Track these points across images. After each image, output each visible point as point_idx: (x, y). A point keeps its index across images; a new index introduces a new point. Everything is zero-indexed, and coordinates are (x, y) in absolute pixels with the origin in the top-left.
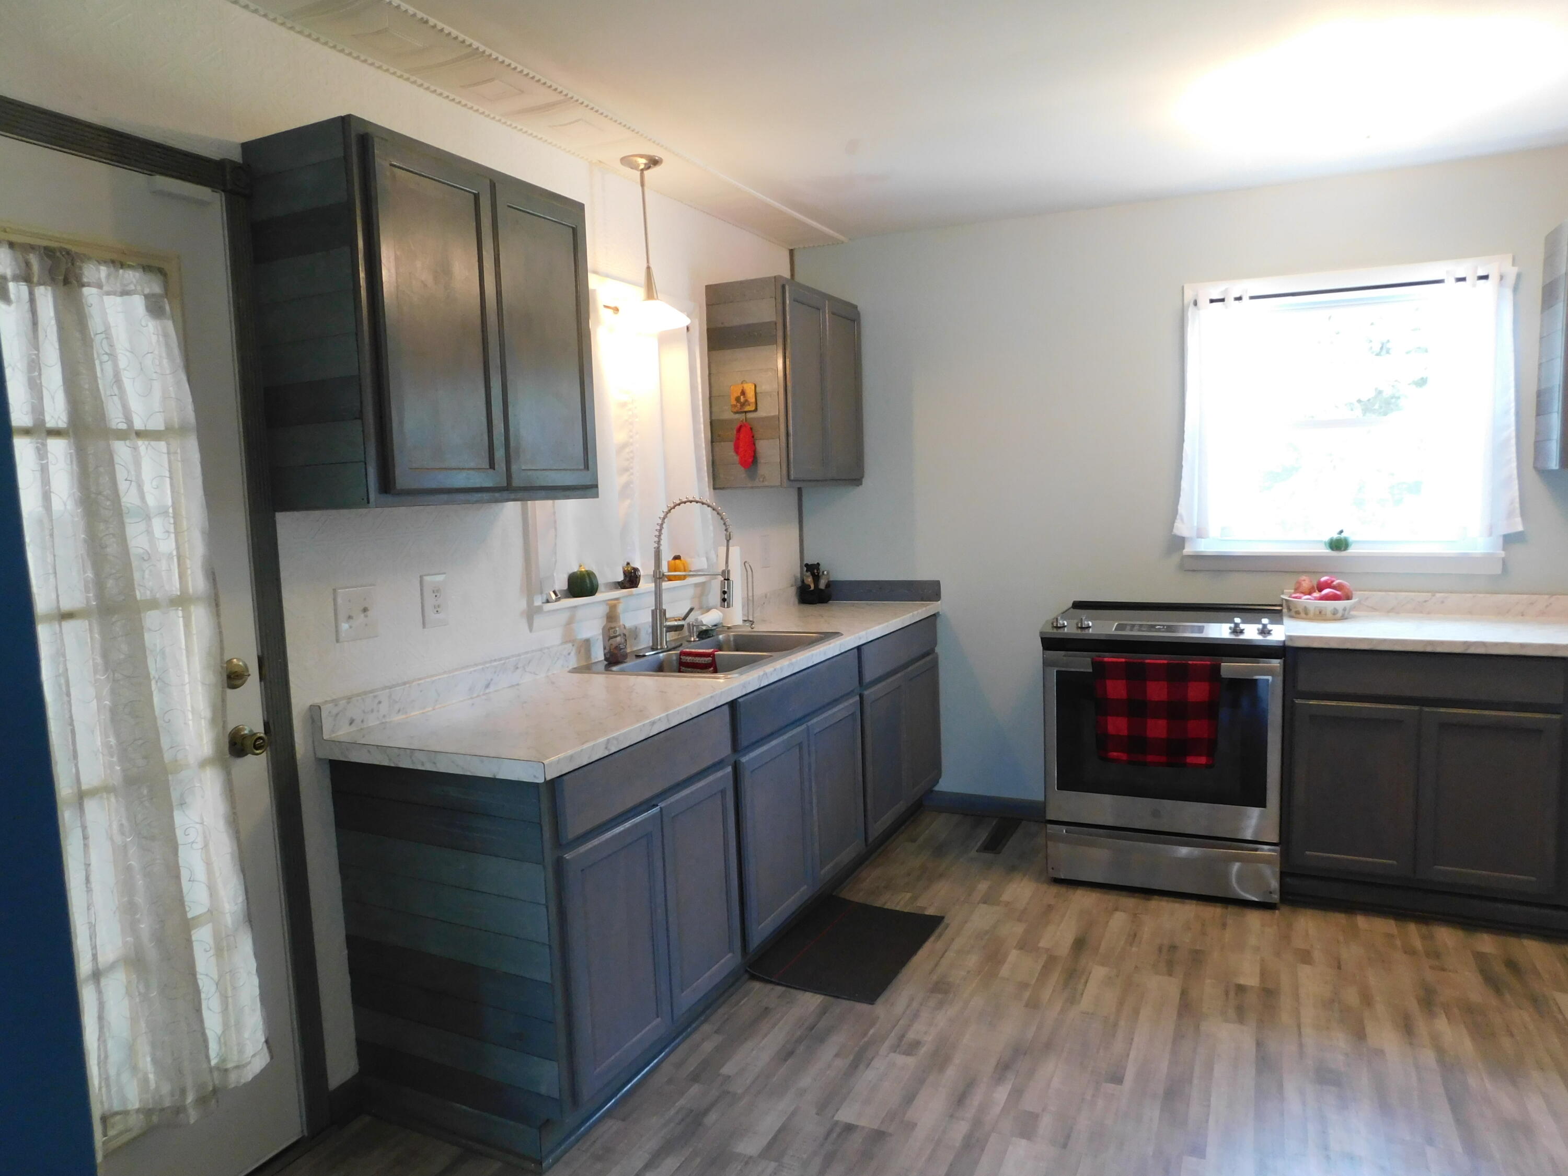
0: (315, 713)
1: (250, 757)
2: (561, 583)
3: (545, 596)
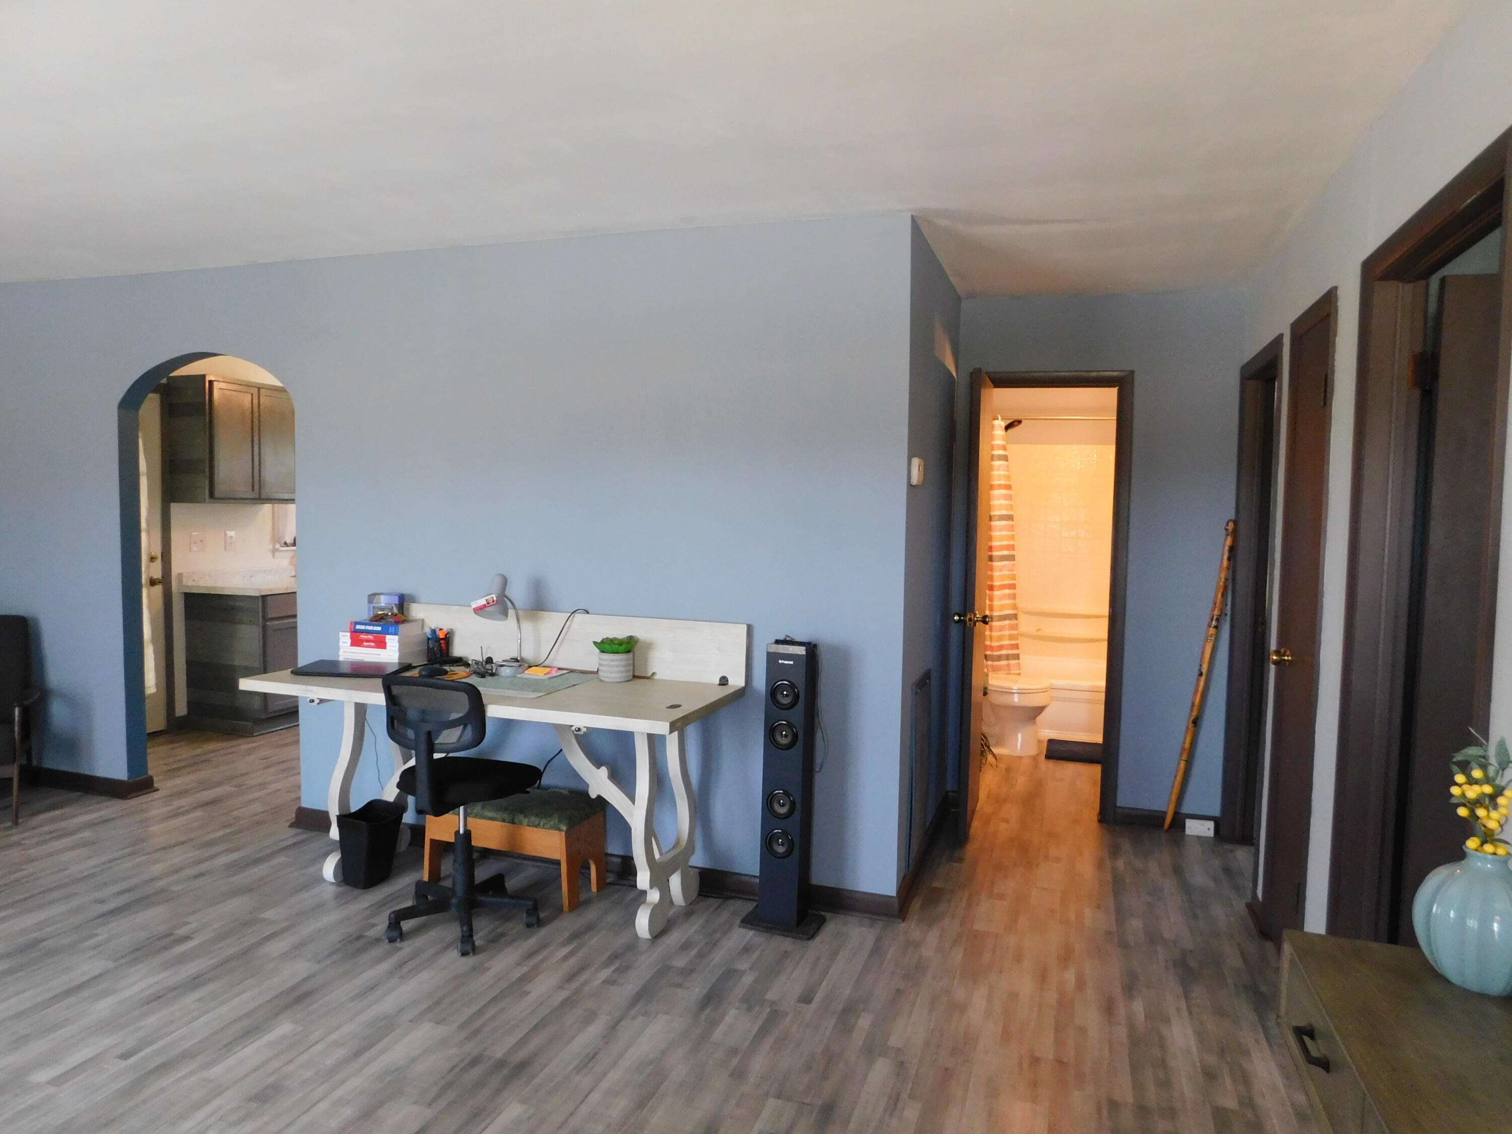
0: (180, 575)
1: (157, 586)
2: (289, 540)
3: (283, 544)
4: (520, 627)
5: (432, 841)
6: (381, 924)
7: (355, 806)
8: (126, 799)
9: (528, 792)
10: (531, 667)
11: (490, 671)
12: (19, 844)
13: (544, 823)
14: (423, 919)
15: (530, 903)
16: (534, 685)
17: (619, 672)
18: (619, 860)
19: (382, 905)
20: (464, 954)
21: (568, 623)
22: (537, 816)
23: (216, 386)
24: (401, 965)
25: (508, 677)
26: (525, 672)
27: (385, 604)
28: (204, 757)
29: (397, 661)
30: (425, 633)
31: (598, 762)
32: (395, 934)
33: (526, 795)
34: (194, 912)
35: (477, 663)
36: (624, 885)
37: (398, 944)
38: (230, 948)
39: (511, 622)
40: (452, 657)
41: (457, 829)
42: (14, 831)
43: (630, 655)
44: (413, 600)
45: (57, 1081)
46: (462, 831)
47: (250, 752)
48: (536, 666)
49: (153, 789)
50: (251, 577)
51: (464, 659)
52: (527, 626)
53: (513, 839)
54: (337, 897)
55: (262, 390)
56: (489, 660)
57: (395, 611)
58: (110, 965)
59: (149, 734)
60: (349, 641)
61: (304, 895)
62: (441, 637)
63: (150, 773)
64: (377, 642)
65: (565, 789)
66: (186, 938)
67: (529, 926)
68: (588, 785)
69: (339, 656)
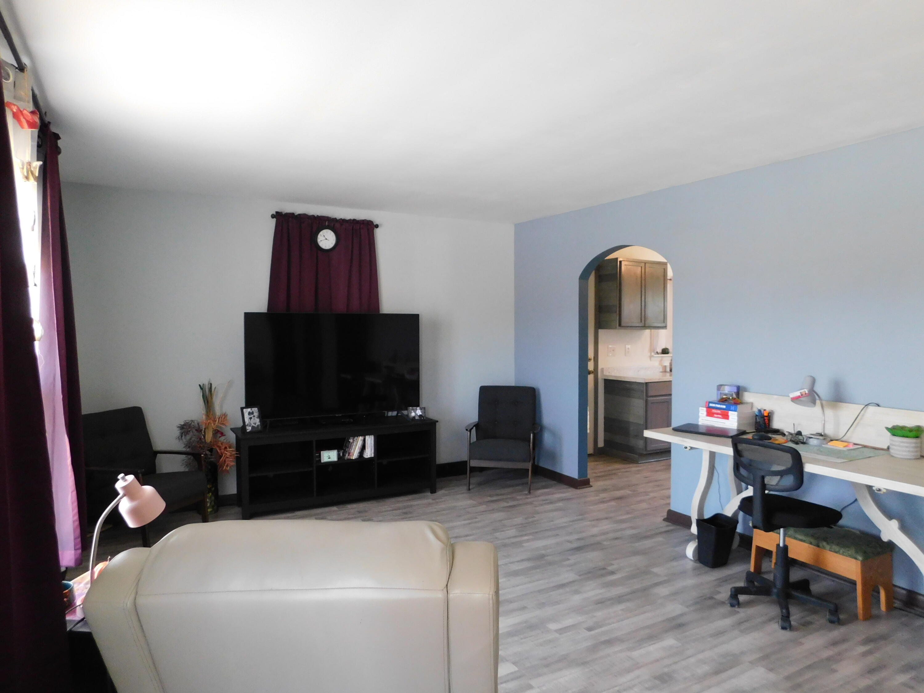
0: (602, 369)
1: (593, 375)
2: (660, 350)
3: (655, 353)
4: (823, 411)
5: (758, 548)
6: (725, 593)
7: (707, 515)
8: (577, 489)
9: (832, 528)
10: (832, 440)
11: (802, 441)
12: (531, 503)
13: (843, 551)
14: (752, 597)
15: (832, 606)
16: (837, 454)
17: (909, 451)
18: (904, 592)
19: (725, 580)
20: (783, 628)
21: (862, 412)
22: (838, 544)
23: (623, 263)
24: (740, 623)
25: (816, 446)
26: (829, 444)
27: (728, 391)
28: (614, 472)
29: (736, 428)
30: (754, 412)
31: (890, 516)
32: (735, 602)
33: (829, 529)
34: (616, 559)
35: (790, 434)
36: (910, 612)
37: (736, 609)
38: (636, 585)
39: (817, 409)
40: (772, 428)
41: (778, 543)
42: (529, 496)
43: (918, 440)
44: (745, 390)
45: (561, 631)
46: (781, 545)
47: (639, 472)
48: (836, 440)
49: (589, 486)
50: (638, 371)
51: (781, 431)
52: (829, 412)
53: (817, 558)
54: (695, 569)
55: (647, 265)
56: (799, 433)
57: (734, 396)
58: (577, 577)
59: (588, 455)
60: (705, 413)
61: (675, 564)
62: (765, 415)
63: (589, 477)
64: (723, 415)
65: (857, 530)
66: (612, 573)
67: (831, 622)
68: (880, 531)
69: (698, 422)
